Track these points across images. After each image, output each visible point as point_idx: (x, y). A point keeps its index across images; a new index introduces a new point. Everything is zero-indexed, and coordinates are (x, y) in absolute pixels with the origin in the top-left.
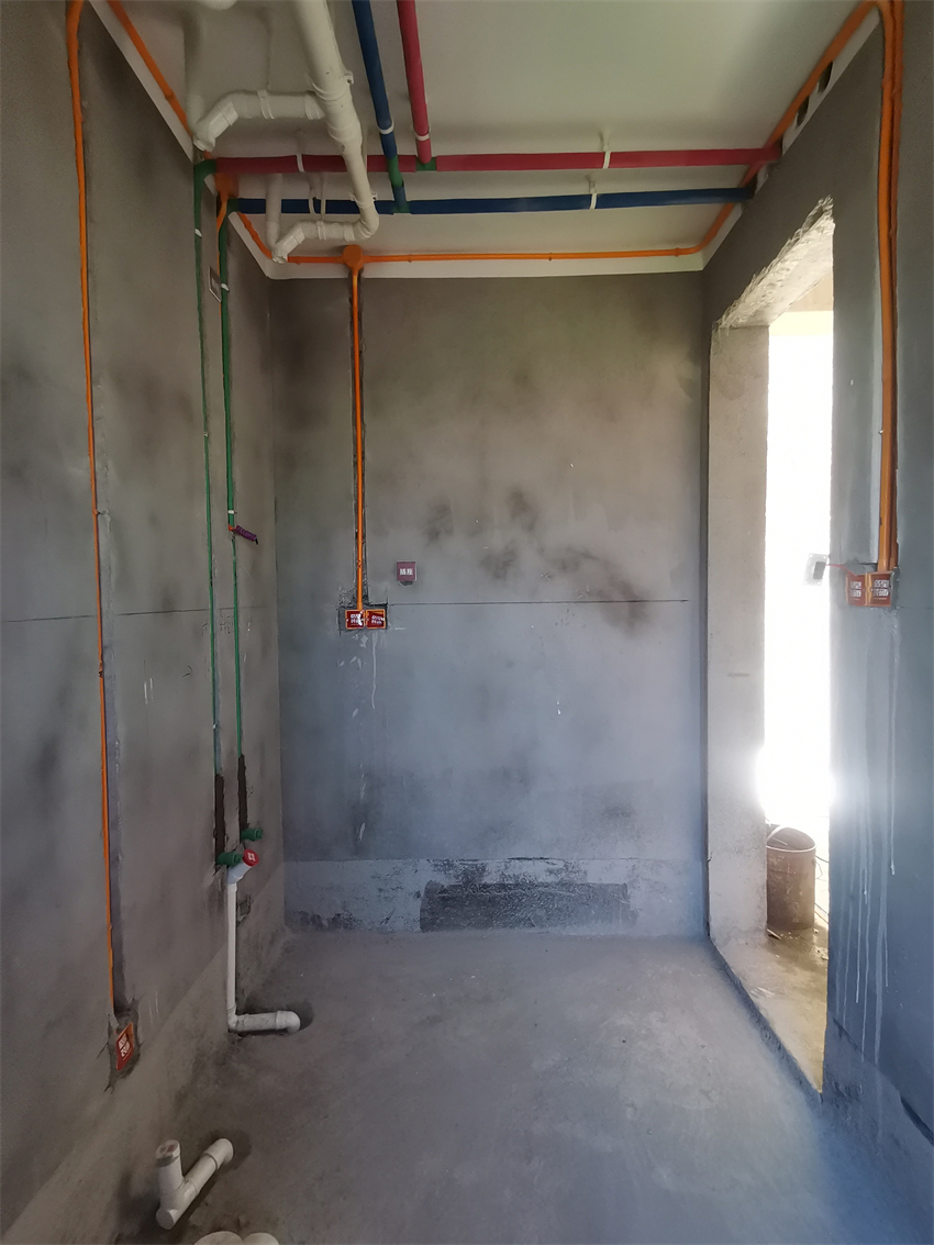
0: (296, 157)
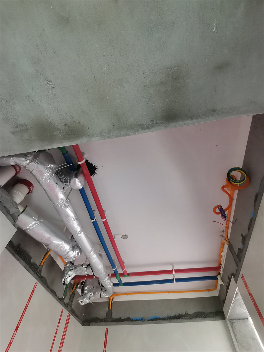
0: (93, 276)
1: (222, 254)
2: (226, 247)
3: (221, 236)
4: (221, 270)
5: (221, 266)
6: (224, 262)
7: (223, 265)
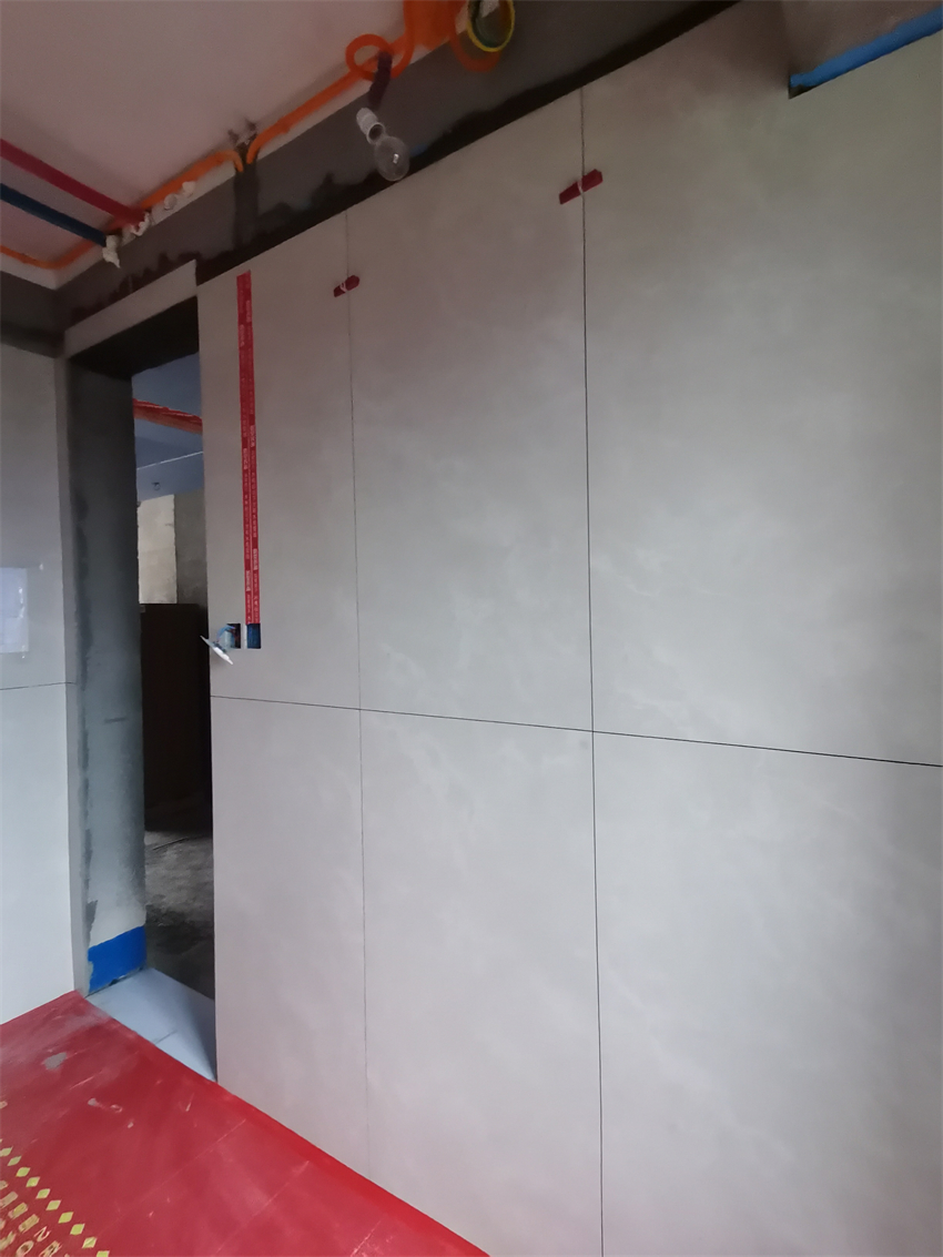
1: (188, 187)
2: (225, 173)
3: (230, 133)
4: (144, 226)
5: (147, 214)
6: (176, 210)
7: (159, 215)
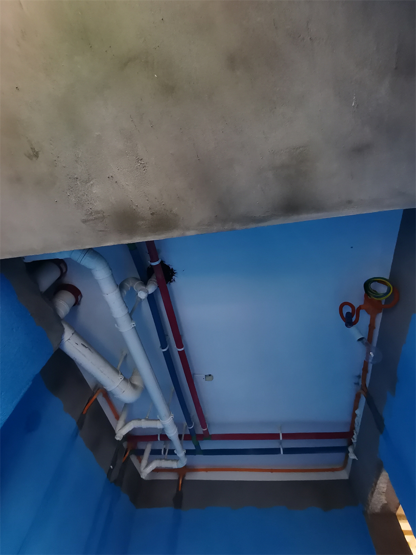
0: (157, 435)
1: (357, 412)
2: (363, 401)
3: (355, 384)
4: (355, 436)
5: (354, 430)
6: (360, 424)
7: (357, 428)
